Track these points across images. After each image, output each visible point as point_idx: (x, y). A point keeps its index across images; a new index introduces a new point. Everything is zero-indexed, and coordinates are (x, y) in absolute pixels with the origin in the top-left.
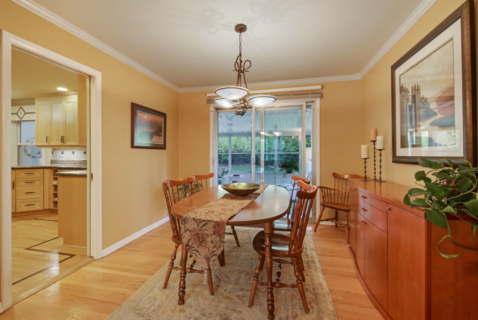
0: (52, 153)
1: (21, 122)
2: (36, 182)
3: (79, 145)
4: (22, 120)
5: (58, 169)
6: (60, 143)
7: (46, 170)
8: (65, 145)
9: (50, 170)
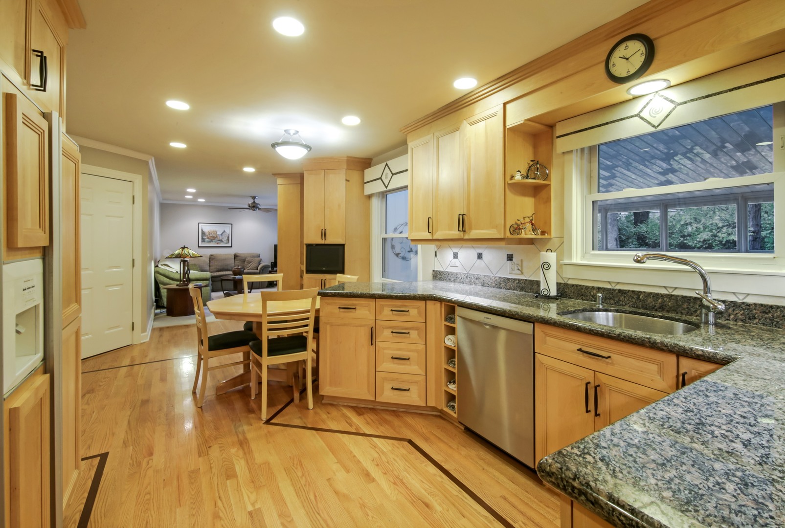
0: (436, 255)
1: (386, 195)
2: (411, 332)
3: (503, 237)
4: (388, 188)
5: (456, 306)
6: (455, 233)
7: (430, 304)
8: (466, 237)
9: (438, 304)
